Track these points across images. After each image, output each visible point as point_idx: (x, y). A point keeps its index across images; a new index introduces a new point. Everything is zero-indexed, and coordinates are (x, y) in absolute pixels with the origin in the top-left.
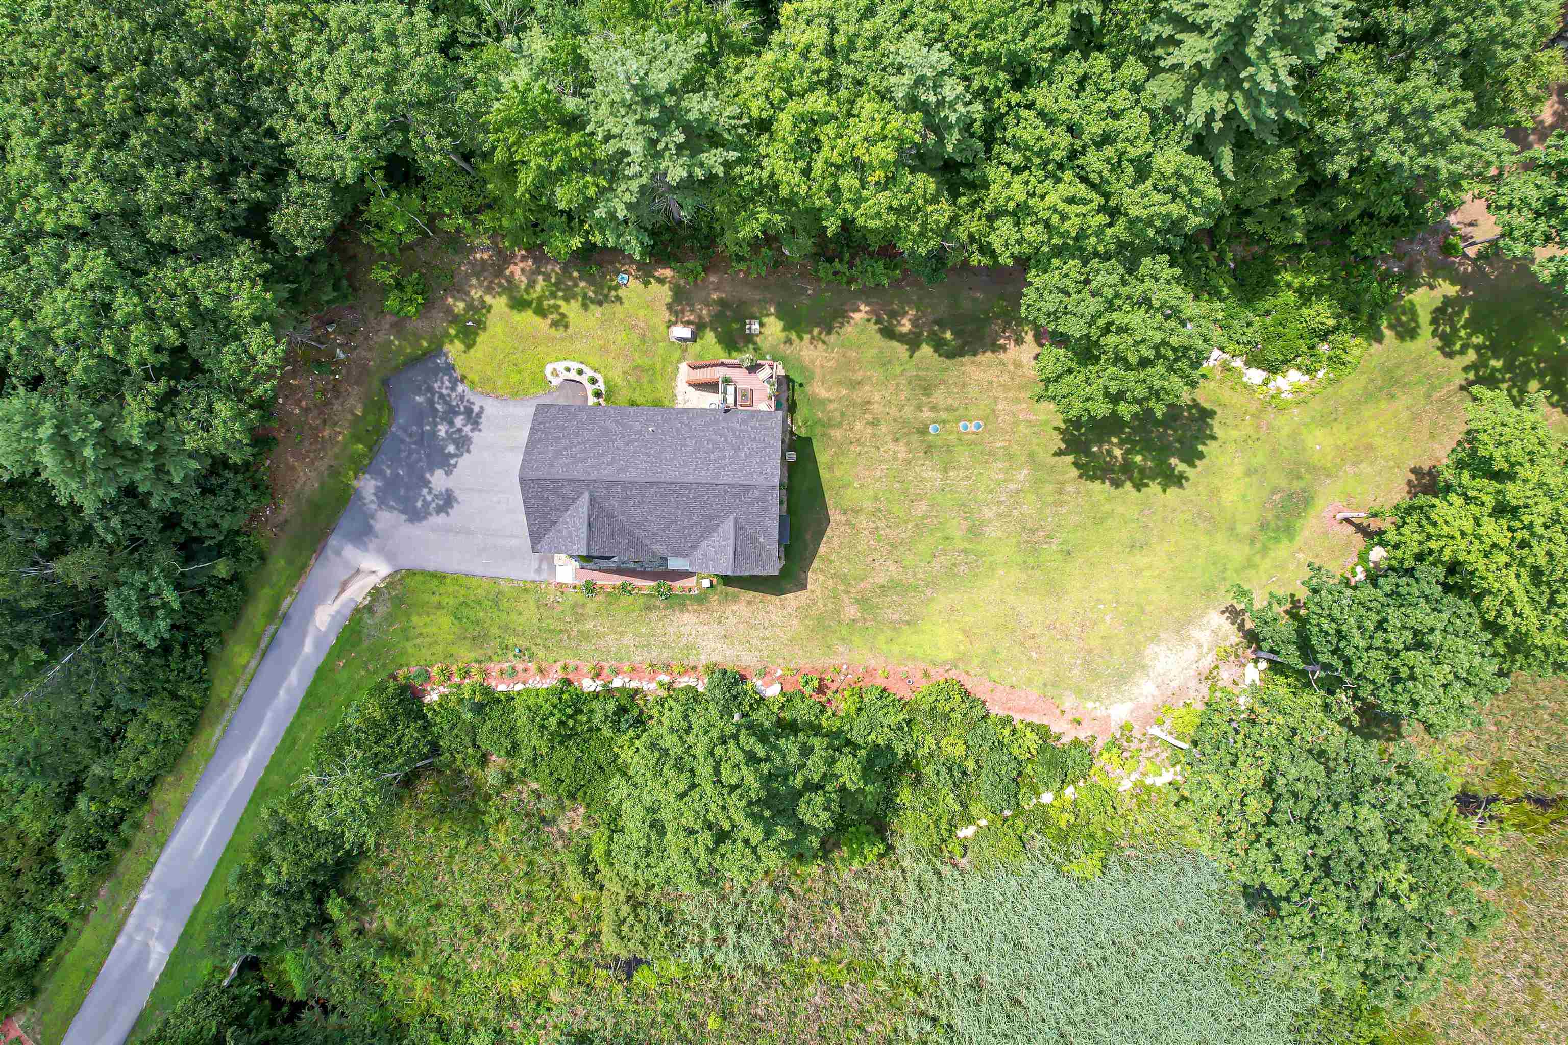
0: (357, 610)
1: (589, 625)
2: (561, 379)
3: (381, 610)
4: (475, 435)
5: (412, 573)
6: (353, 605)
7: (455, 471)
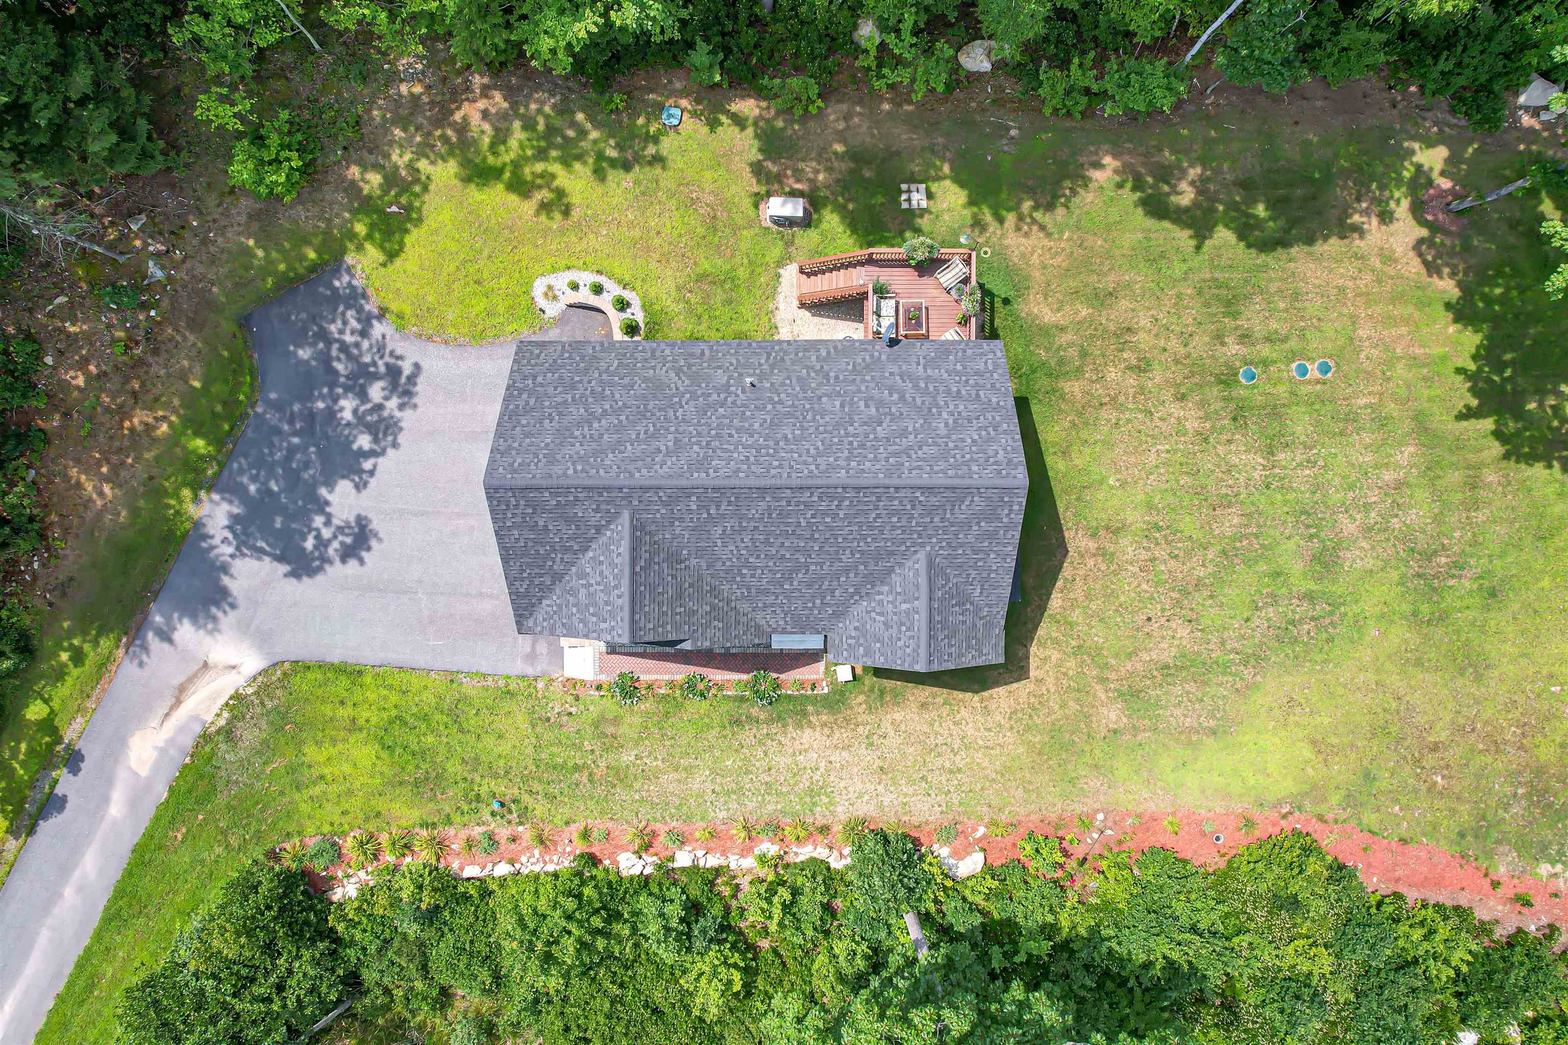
0: (205, 738)
1: (627, 757)
2: (561, 305)
3: (249, 736)
4: (407, 418)
5: (301, 667)
6: (198, 729)
7: (373, 482)
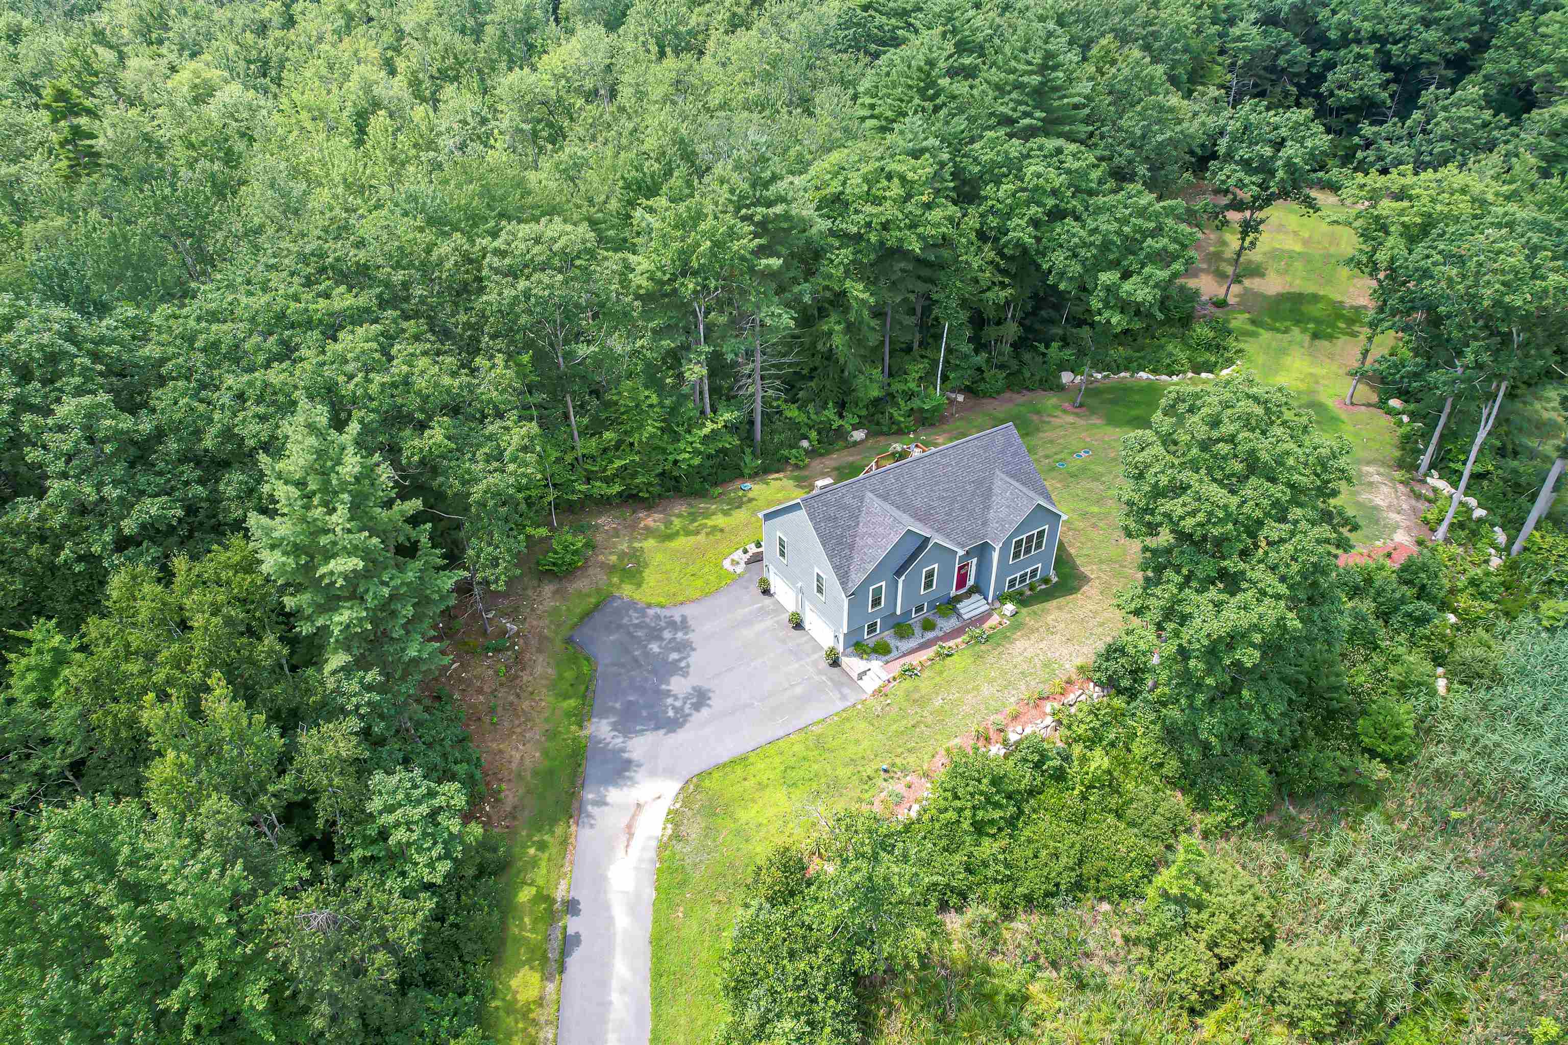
0: (662, 847)
1: (938, 703)
2: (743, 565)
3: (694, 831)
4: (691, 636)
5: (704, 775)
6: (654, 843)
7: (691, 669)
